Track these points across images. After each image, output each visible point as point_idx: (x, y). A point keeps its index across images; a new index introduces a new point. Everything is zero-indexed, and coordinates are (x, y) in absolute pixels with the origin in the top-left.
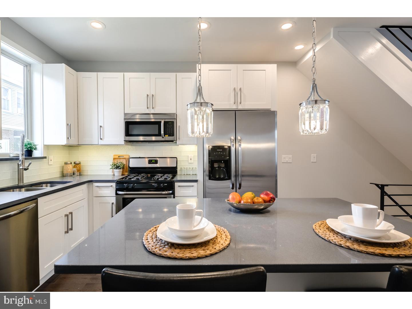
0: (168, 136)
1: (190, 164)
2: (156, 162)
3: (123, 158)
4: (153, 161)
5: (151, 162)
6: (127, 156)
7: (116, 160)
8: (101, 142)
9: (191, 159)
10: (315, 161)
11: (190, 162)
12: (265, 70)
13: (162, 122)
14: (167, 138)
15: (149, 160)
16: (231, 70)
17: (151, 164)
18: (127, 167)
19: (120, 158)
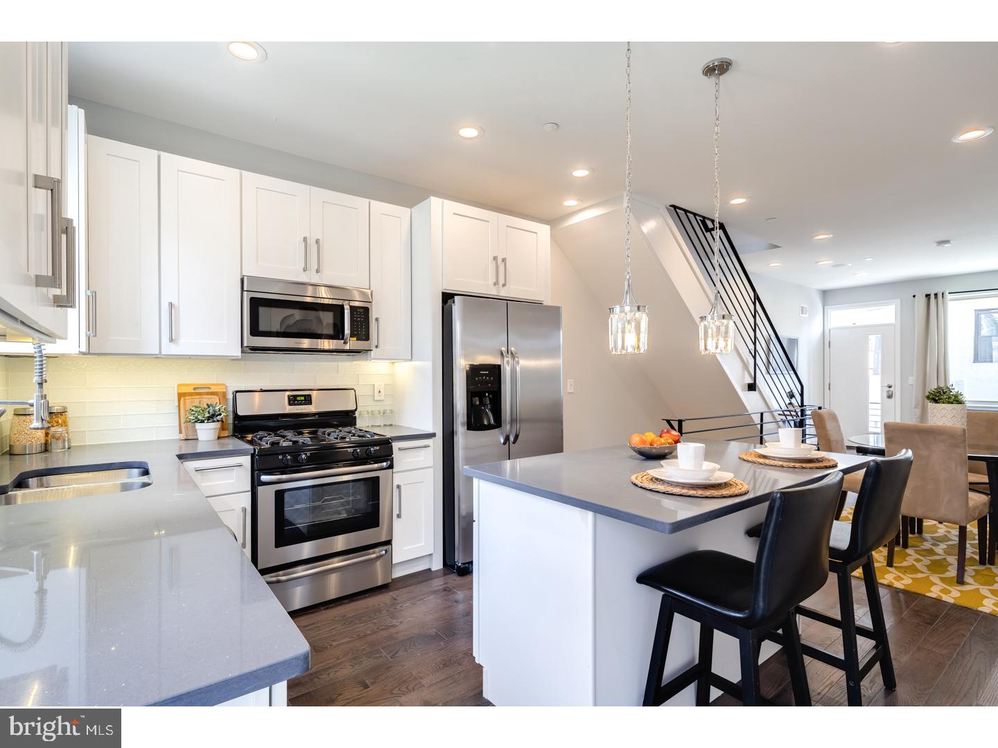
0: (357, 340)
1: (378, 403)
2: (308, 400)
3: (208, 394)
4: (299, 398)
5: (294, 401)
6: (221, 387)
7: (187, 398)
8: (169, 349)
9: (380, 392)
10: (572, 391)
11: (377, 398)
12: (536, 233)
13: (345, 307)
14: (353, 343)
15: (289, 397)
16: (488, 222)
17: (295, 405)
18: (231, 417)
19: (200, 394)
